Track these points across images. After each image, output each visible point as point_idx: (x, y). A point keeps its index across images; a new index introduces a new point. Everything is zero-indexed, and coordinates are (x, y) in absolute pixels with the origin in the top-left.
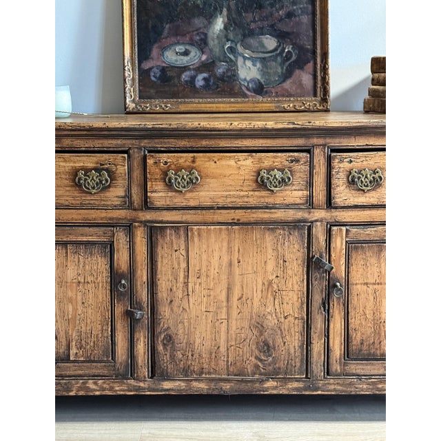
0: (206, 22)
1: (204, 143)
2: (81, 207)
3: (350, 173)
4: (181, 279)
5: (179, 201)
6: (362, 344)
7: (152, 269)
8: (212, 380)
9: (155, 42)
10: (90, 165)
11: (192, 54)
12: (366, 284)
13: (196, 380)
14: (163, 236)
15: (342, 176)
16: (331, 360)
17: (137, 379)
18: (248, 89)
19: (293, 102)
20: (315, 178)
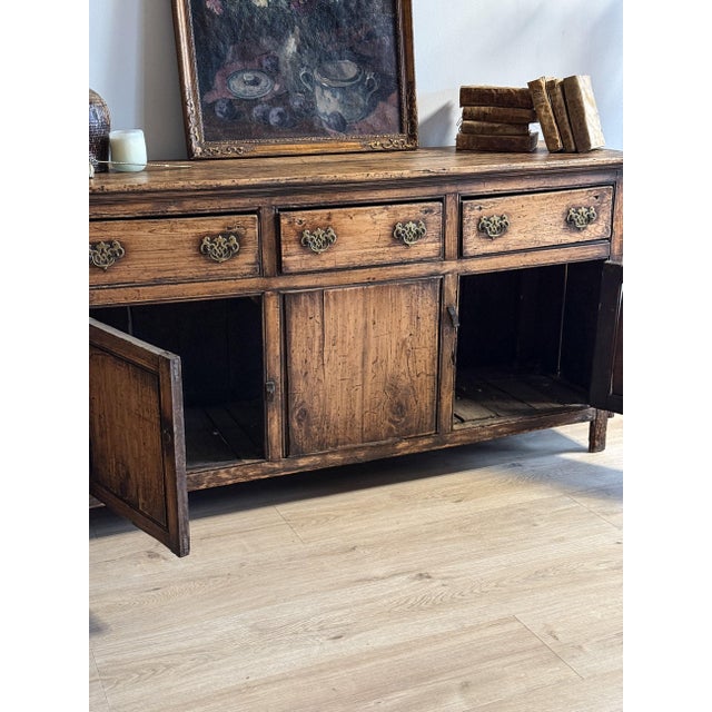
0: (277, 43)
1: (339, 197)
2: (207, 279)
3: (480, 220)
4: (316, 349)
5: (315, 263)
7: (286, 340)
9: (218, 68)
10: (216, 230)
11: (263, 83)
14: (297, 304)
15: (473, 224)
17: (272, 461)
18: (330, 126)
19: (379, 140)
20: (448, 229)
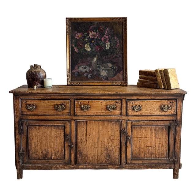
0: (91, 59)
1: (92, 97)
2: (56, 115)
3: (133, 106)
4: (85, 136)
5: (84, 114)
6: (136, 155)
7: (76, 133)
8: (93, 165)
9: (76, 65)
10: (59, 103)
11: (87, 68)
12: (137, 138)
13: (88, 165)
14: (80, 124)
15: (130, 107)
16: (127, 160)
17: (71, 165)
18: (104, 79)
19: (117, 83)
20: (123, 107)
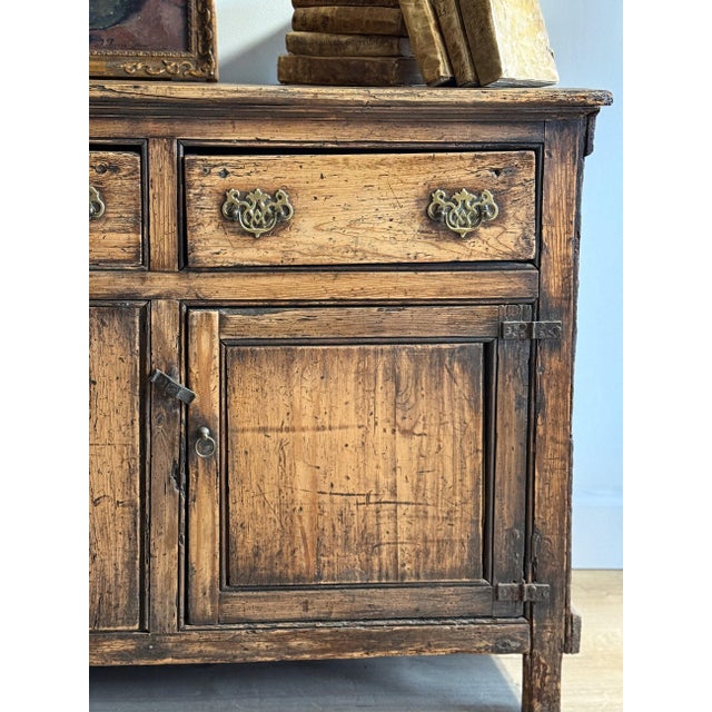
3: (225, 197)
6: (256, 555)
12: (264, 430)
15: (208, 202)
19: (142, 59)
20: (154, 206)
